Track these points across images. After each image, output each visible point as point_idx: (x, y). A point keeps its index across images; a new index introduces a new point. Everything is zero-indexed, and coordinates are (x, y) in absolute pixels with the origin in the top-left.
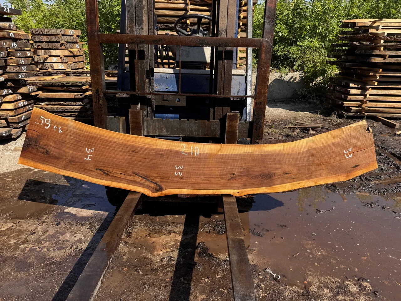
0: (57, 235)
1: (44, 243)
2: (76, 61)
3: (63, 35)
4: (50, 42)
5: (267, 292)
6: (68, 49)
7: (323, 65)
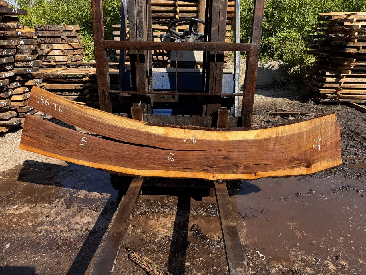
0: (68, 218)
1: (58, 225)
2: (76, 54)
3: (64, 31)
4: (52, 37)
5: (255, 270)
6: (68, 43)
7: (300, 54)
